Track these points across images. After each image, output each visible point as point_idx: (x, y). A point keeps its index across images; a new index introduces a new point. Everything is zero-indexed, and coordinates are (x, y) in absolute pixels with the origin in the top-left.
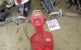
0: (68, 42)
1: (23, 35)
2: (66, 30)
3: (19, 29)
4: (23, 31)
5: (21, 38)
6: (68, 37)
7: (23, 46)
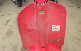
0: (79, 39)
1: (14, 28)
2: (74, 23)
3: (9, 21)
4: (14, 23)
5: (10, 32)
6: (79, 32)
7: (11, 44)
